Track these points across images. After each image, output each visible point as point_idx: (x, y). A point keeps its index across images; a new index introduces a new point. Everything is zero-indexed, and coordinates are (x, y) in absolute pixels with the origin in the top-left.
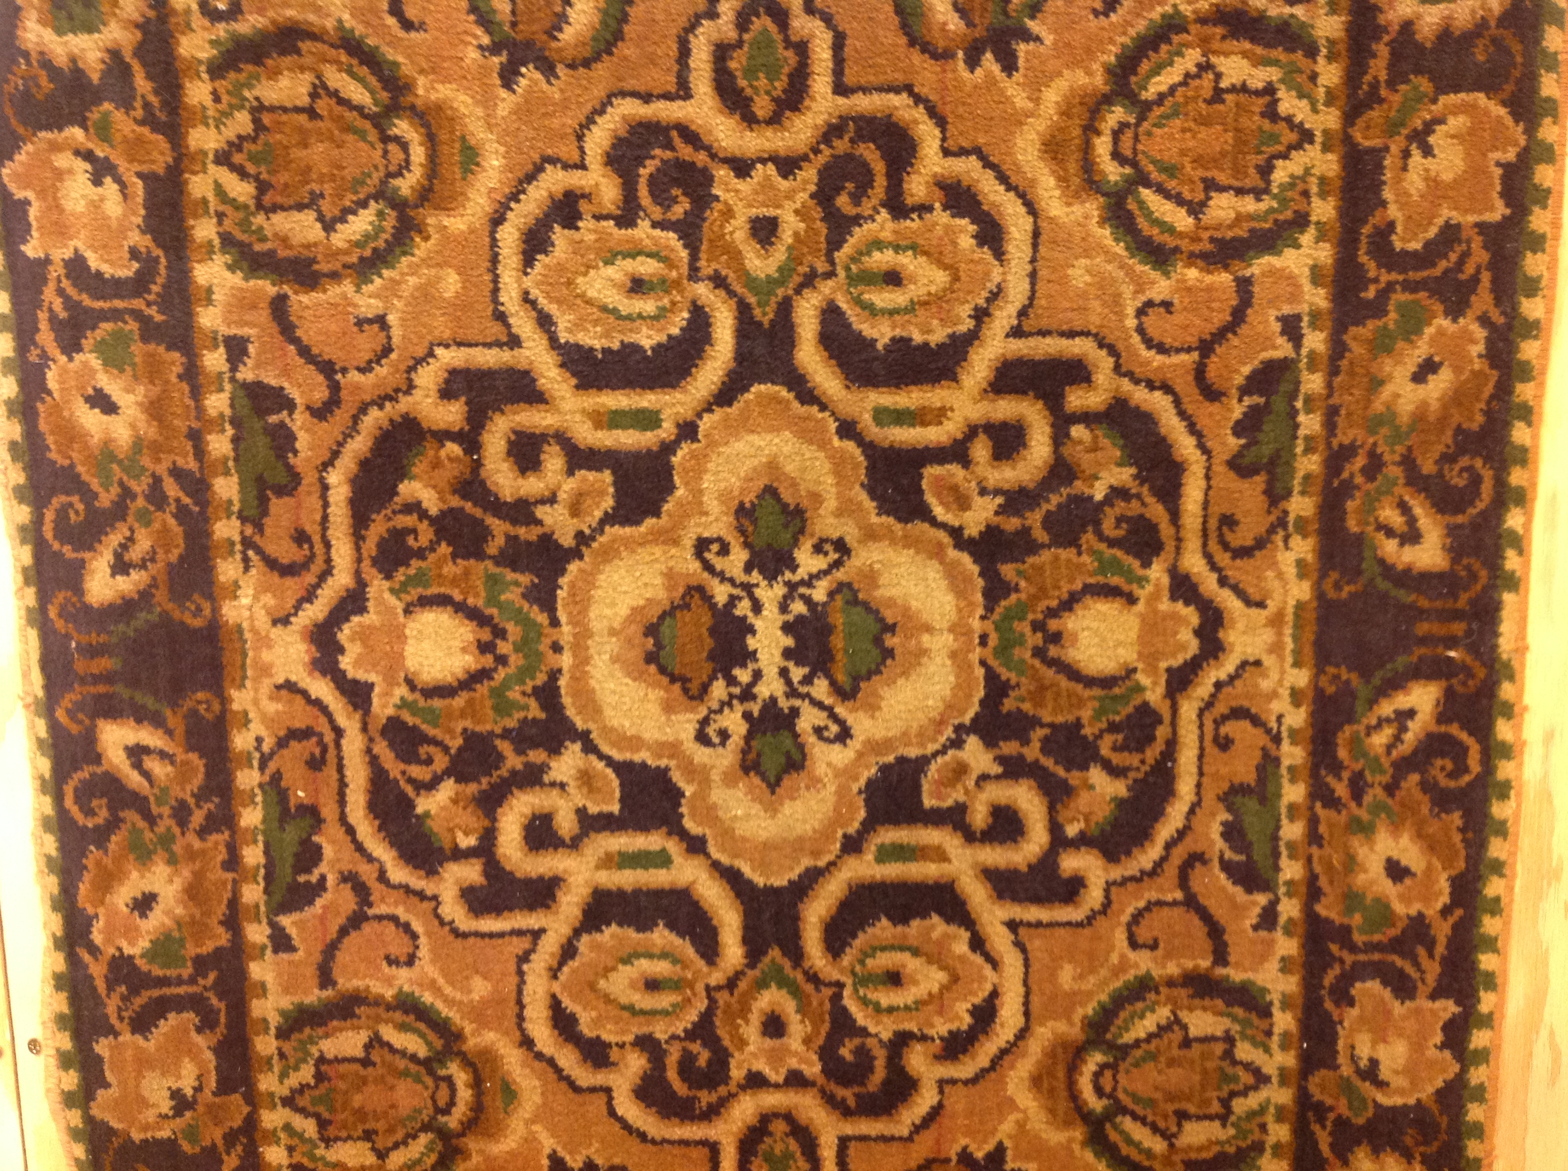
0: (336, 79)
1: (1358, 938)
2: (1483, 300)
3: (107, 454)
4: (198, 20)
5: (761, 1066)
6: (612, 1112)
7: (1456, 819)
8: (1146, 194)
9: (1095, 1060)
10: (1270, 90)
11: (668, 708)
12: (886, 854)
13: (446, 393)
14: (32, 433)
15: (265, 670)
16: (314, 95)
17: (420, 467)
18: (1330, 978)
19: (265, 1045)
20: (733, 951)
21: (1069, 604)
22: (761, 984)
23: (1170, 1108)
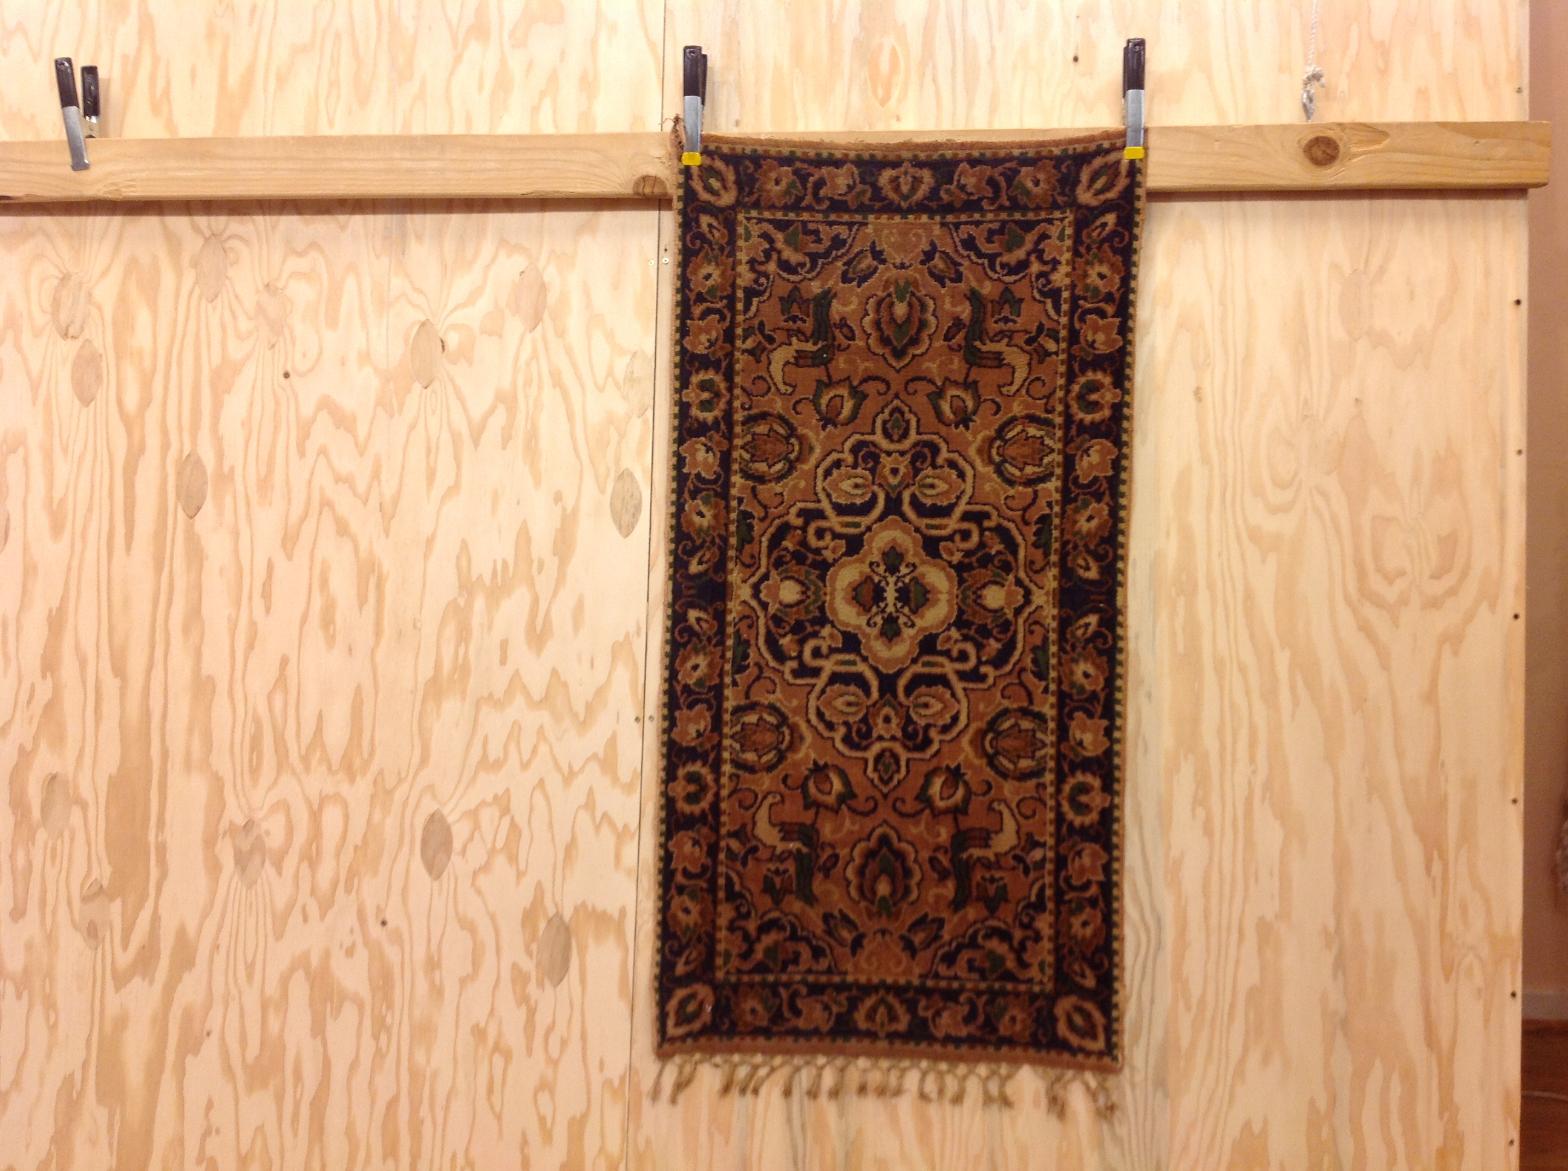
0: (777, 427)
1: (1075, 697)
2: (1107, 498)
3: (700, 530)
4: (740, 410)
5: (883, 733)
6: (834, 746)
7: (1105, 658)
8: (1007, 465)
9: (990, 736)
10: (1042, 437)
11: (858, 614)
12: (925, 664)
13: (798, 515)
14: (678, 523)
15: (738, 597)
16: (770, 431)
17: (789, 537)
18: (1067, 710)
19: (727, 717)
20: (875, 694)
21: (984, 586)
22: (884, 705)
23: (1015, 753)
